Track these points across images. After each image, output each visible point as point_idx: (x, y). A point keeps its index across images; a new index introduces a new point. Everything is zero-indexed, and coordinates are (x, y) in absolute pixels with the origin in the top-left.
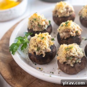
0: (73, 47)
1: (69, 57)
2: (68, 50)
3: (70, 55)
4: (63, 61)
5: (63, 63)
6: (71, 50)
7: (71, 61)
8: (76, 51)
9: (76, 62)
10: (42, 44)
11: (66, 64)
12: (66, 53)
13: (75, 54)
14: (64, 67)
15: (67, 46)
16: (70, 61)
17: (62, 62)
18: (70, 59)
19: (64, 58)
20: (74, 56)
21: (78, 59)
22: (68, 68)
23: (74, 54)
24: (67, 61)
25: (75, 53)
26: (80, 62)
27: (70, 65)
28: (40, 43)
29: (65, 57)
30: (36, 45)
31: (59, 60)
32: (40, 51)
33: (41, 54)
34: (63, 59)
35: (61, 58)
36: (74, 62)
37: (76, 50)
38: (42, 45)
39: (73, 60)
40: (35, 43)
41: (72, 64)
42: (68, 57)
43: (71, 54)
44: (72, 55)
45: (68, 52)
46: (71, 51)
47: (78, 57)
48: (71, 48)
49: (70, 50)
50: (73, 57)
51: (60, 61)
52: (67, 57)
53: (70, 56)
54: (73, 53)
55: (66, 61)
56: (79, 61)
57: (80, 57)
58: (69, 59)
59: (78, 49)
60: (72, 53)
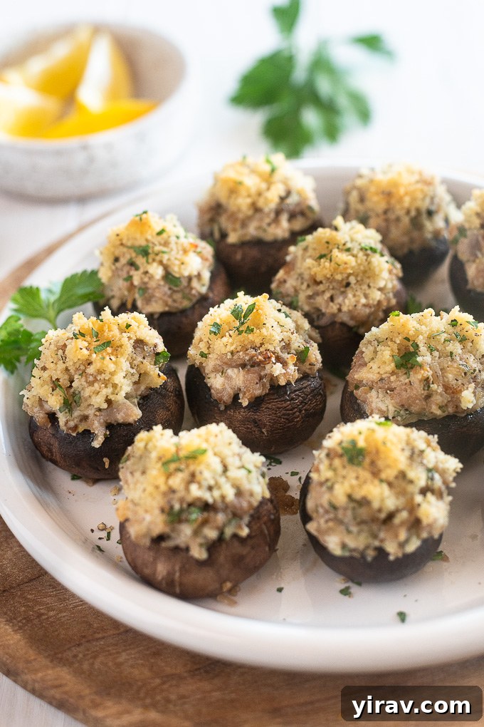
0: (205, 451)
1: (181, 511)
2: (178, 470)
3: (189, 499)
4: (149, 530)
5: (147, 542)
6: (192, 468)
7: (196, 533)
8: (225, 469)
9: (222, 533)
10: (91, 378)
11: (164, 544)
12: (166, 482)
13: (216, 493)
14: (155, 559)
15: (175, 439)
16: (186, 531)
17: (145, 536)
18: (187, 521)
19: (157, 512)
20: (210, 501)
21: (236, 515)
22: (177, 568)
23: (210, 488)
24: (173, 530)
25: (217, 483)
26: (245, 532)
27: (187, 549)
28: (83, 373)
29: (163, 510)
30: (64, 381)
31: (127, 520)
32: (76, 413)
33: (81, 429)
34: (148, 518)
35: (135, 513)
36: (212, 534)
37: (219, 468)
38: (91, 384)
39: (205, 522)
40: (61, 366)
41: (201, 545)
42: (177, 507)
43: (196, 492)
44: (199, 499)
45: (177, 481)
46: (193, 475)
47: (234, 507)
48: (194, 456)
49: (187, 466)
50: (206, 507)
51: (133, 531)
52: (172, 508)
53: (190, 505)
54: (205, 484)
55: (167, 530)
56: (240, 527)
57: (245, 505)
58: (180, 521)
59: (233, 462)
60: (200, 486)
